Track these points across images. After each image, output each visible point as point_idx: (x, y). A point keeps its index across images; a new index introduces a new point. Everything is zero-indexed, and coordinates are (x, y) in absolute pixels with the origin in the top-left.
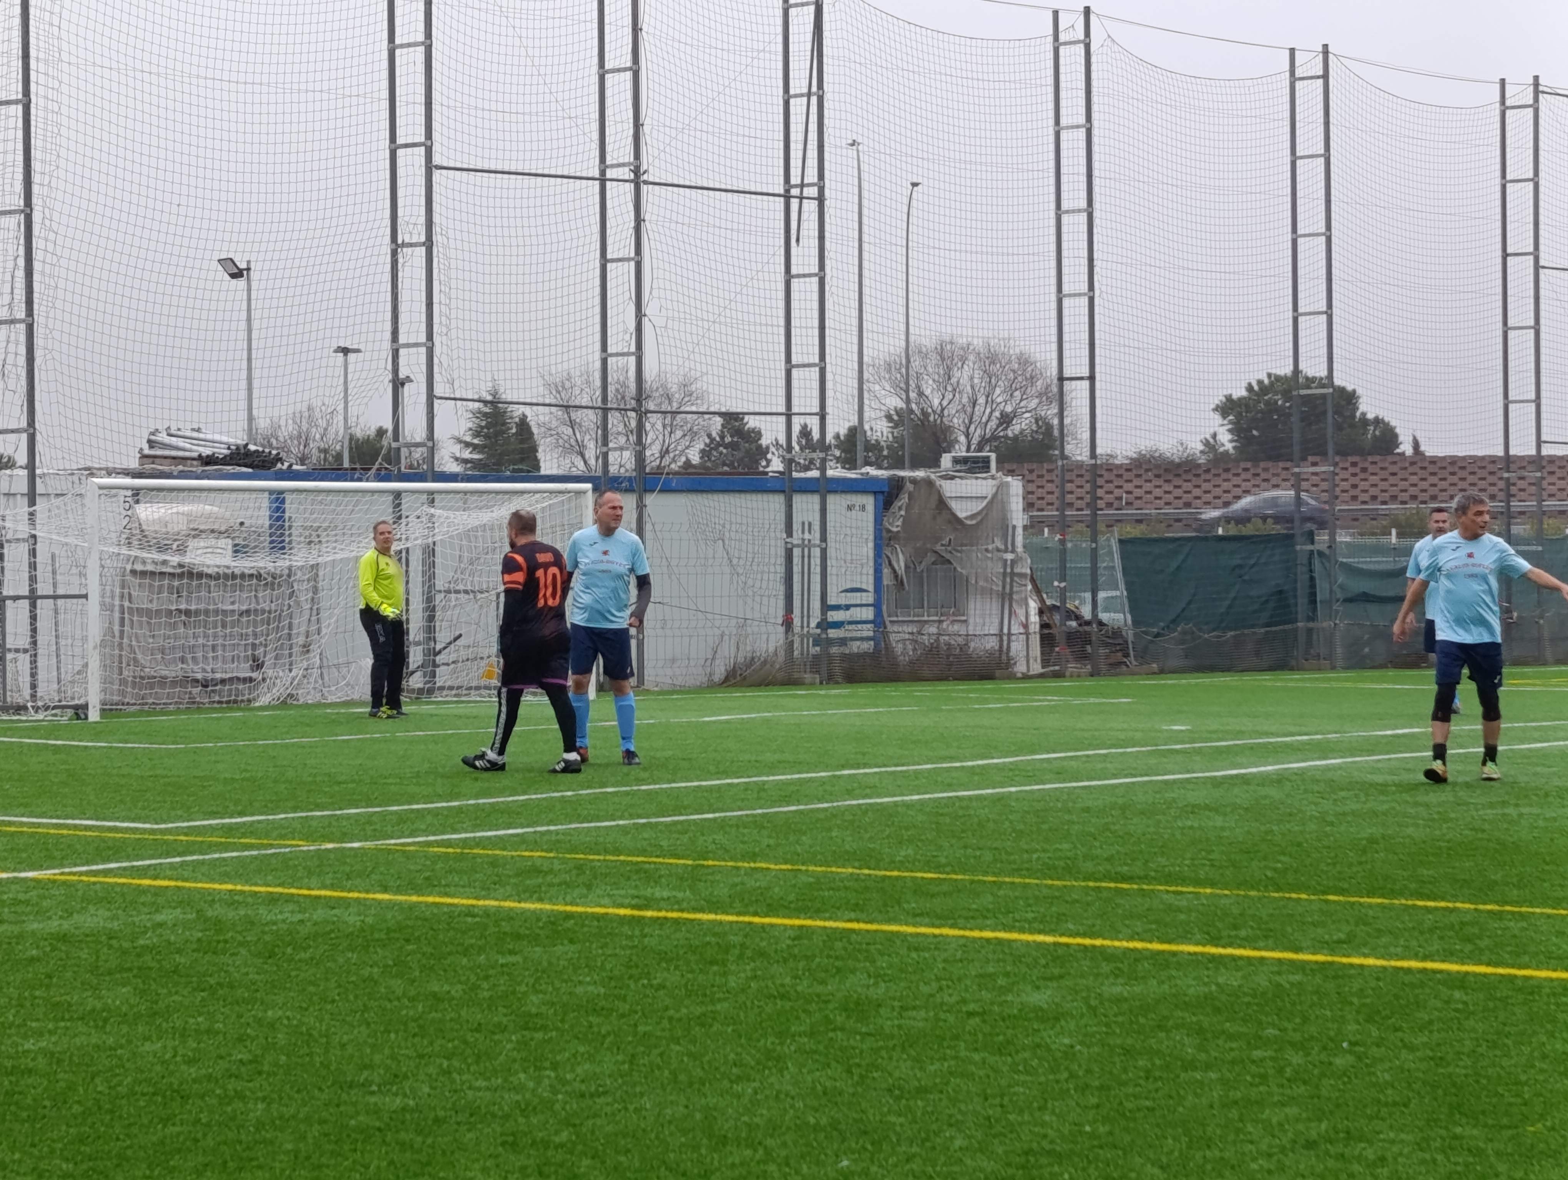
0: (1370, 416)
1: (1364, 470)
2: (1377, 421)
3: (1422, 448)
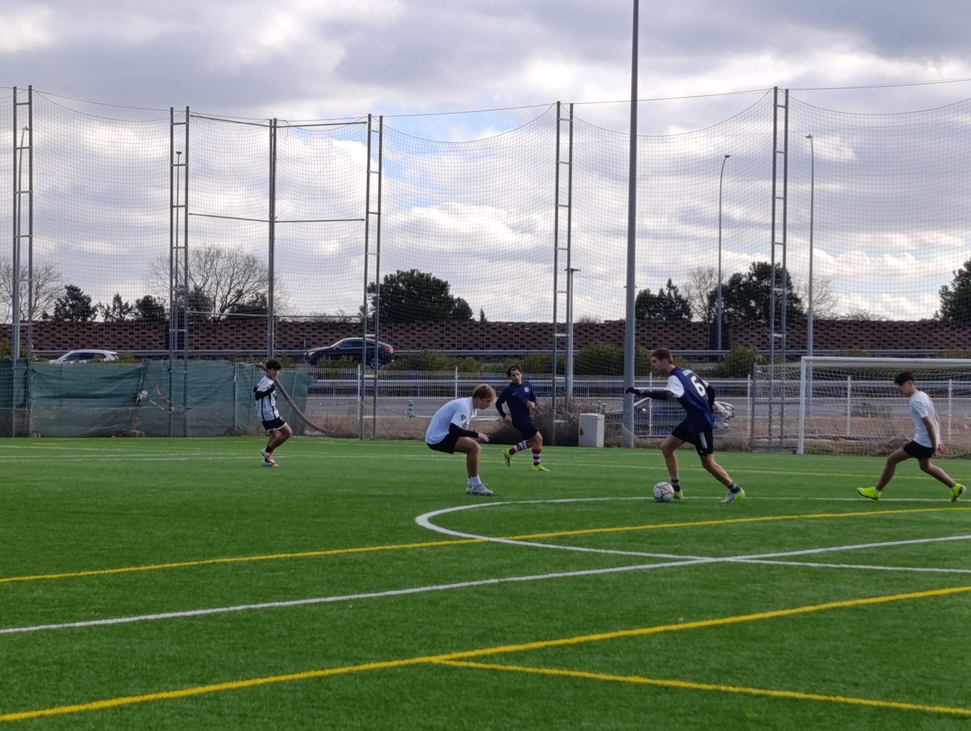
0: (456, 297)
2: (459, 300)
3: (486, 317)
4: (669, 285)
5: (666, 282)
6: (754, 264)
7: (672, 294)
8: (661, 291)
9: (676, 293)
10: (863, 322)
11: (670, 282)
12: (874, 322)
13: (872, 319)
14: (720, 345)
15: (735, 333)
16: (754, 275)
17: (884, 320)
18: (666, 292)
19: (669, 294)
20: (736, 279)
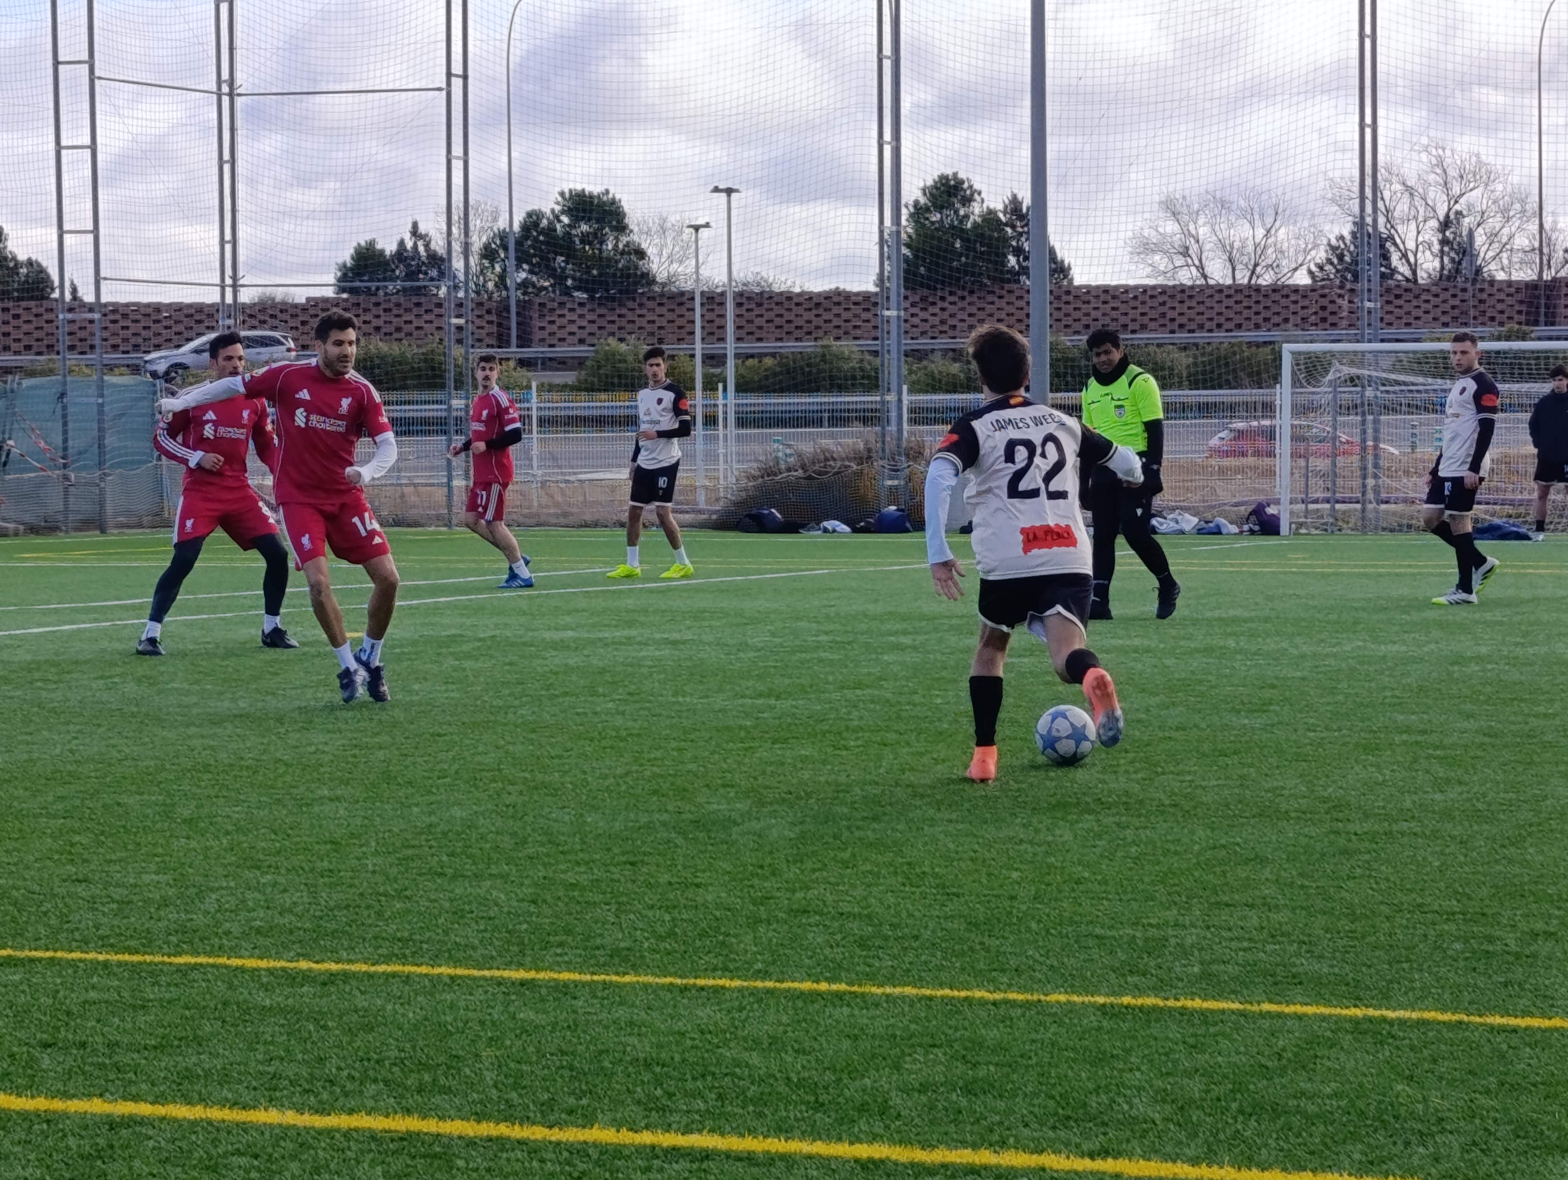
0: (22, 257)
1: (17, 317)
2: (30, 263)
3: (80, 294)
4: (415, 232)
5: (409, 227)
6: (562, 194)
7: (421, 249)
8: (402, 243)
9: (427, 246)
10: (762, 293)
11: (415, 225)
12: (781, 294)
13: (776, 288)
14: (514, 340)
15: (542, 316)
16: (563, 212)
17: (797, 290)
18: (409, 244)
19: (415, 246)
20: (533, 221)
